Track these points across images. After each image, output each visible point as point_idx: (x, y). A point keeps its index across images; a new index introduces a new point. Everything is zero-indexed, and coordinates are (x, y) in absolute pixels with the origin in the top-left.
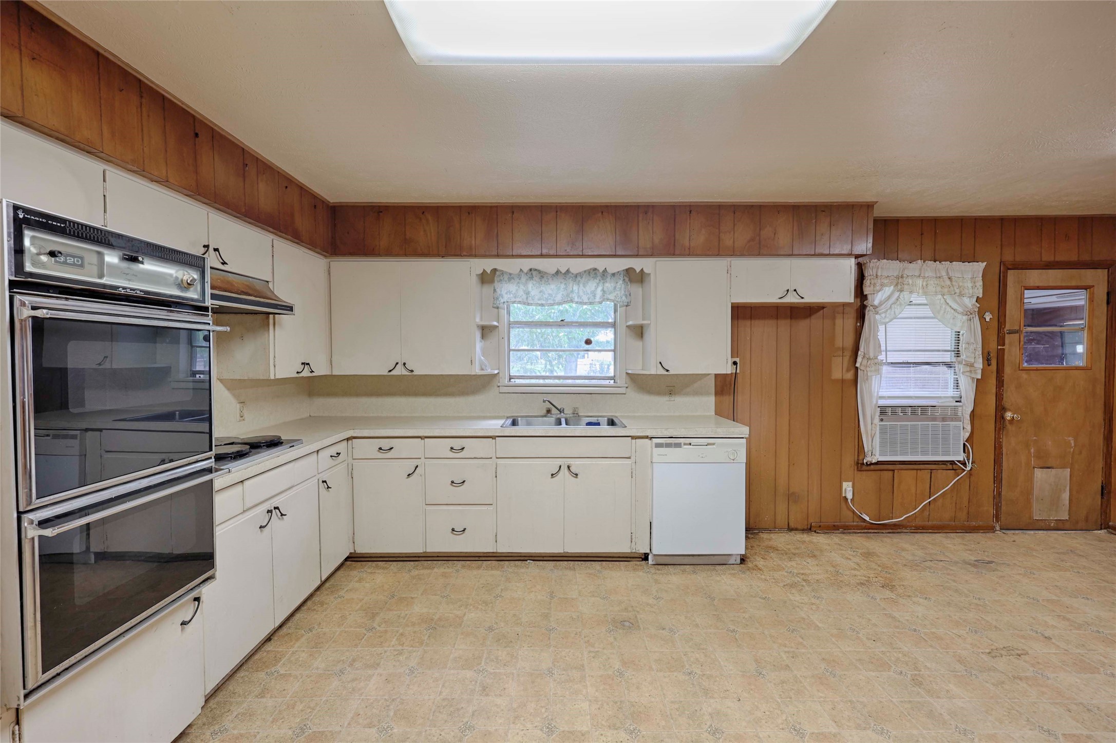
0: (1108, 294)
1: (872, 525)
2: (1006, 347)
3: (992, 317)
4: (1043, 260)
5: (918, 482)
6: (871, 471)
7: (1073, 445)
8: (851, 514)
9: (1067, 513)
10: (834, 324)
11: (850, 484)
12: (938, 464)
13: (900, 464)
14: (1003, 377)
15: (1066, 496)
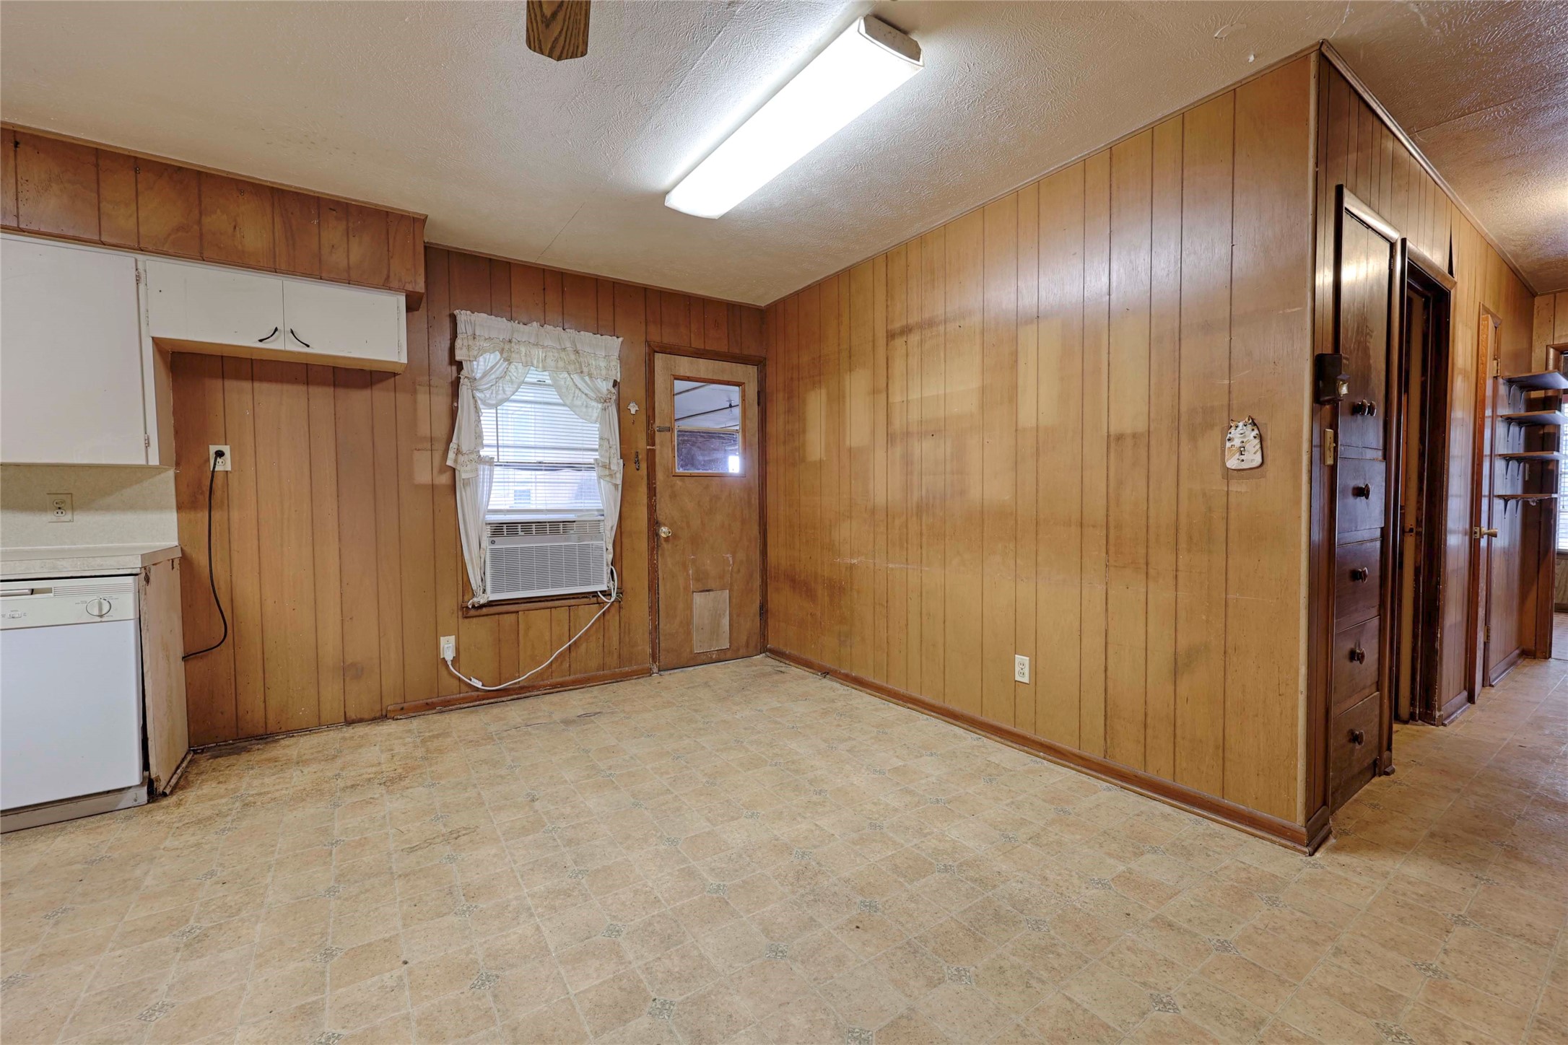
0: (759, 392)
1: (488, 693)
2: (657, 447)
3: (637, 409)
4: (693, 346)
5: (553, 624)
6: (483, 616)
7: (731, 563)
8: (456, 682)
9: (728, 640)
10: (415, 402)
11: (452, 639)
12: (578, 598)
13: (525, 603)
14: (655, 484)
15: (725, 622)
